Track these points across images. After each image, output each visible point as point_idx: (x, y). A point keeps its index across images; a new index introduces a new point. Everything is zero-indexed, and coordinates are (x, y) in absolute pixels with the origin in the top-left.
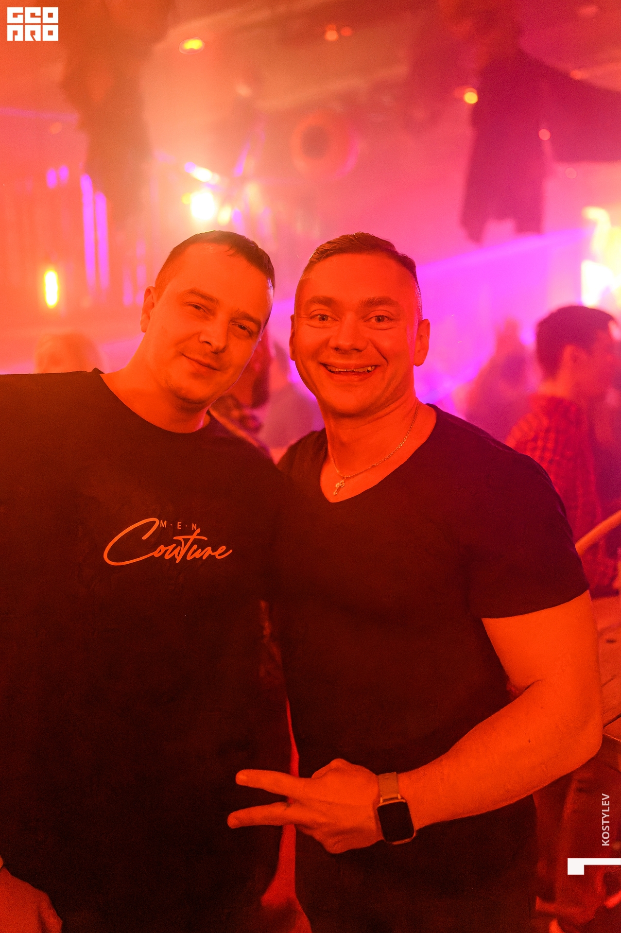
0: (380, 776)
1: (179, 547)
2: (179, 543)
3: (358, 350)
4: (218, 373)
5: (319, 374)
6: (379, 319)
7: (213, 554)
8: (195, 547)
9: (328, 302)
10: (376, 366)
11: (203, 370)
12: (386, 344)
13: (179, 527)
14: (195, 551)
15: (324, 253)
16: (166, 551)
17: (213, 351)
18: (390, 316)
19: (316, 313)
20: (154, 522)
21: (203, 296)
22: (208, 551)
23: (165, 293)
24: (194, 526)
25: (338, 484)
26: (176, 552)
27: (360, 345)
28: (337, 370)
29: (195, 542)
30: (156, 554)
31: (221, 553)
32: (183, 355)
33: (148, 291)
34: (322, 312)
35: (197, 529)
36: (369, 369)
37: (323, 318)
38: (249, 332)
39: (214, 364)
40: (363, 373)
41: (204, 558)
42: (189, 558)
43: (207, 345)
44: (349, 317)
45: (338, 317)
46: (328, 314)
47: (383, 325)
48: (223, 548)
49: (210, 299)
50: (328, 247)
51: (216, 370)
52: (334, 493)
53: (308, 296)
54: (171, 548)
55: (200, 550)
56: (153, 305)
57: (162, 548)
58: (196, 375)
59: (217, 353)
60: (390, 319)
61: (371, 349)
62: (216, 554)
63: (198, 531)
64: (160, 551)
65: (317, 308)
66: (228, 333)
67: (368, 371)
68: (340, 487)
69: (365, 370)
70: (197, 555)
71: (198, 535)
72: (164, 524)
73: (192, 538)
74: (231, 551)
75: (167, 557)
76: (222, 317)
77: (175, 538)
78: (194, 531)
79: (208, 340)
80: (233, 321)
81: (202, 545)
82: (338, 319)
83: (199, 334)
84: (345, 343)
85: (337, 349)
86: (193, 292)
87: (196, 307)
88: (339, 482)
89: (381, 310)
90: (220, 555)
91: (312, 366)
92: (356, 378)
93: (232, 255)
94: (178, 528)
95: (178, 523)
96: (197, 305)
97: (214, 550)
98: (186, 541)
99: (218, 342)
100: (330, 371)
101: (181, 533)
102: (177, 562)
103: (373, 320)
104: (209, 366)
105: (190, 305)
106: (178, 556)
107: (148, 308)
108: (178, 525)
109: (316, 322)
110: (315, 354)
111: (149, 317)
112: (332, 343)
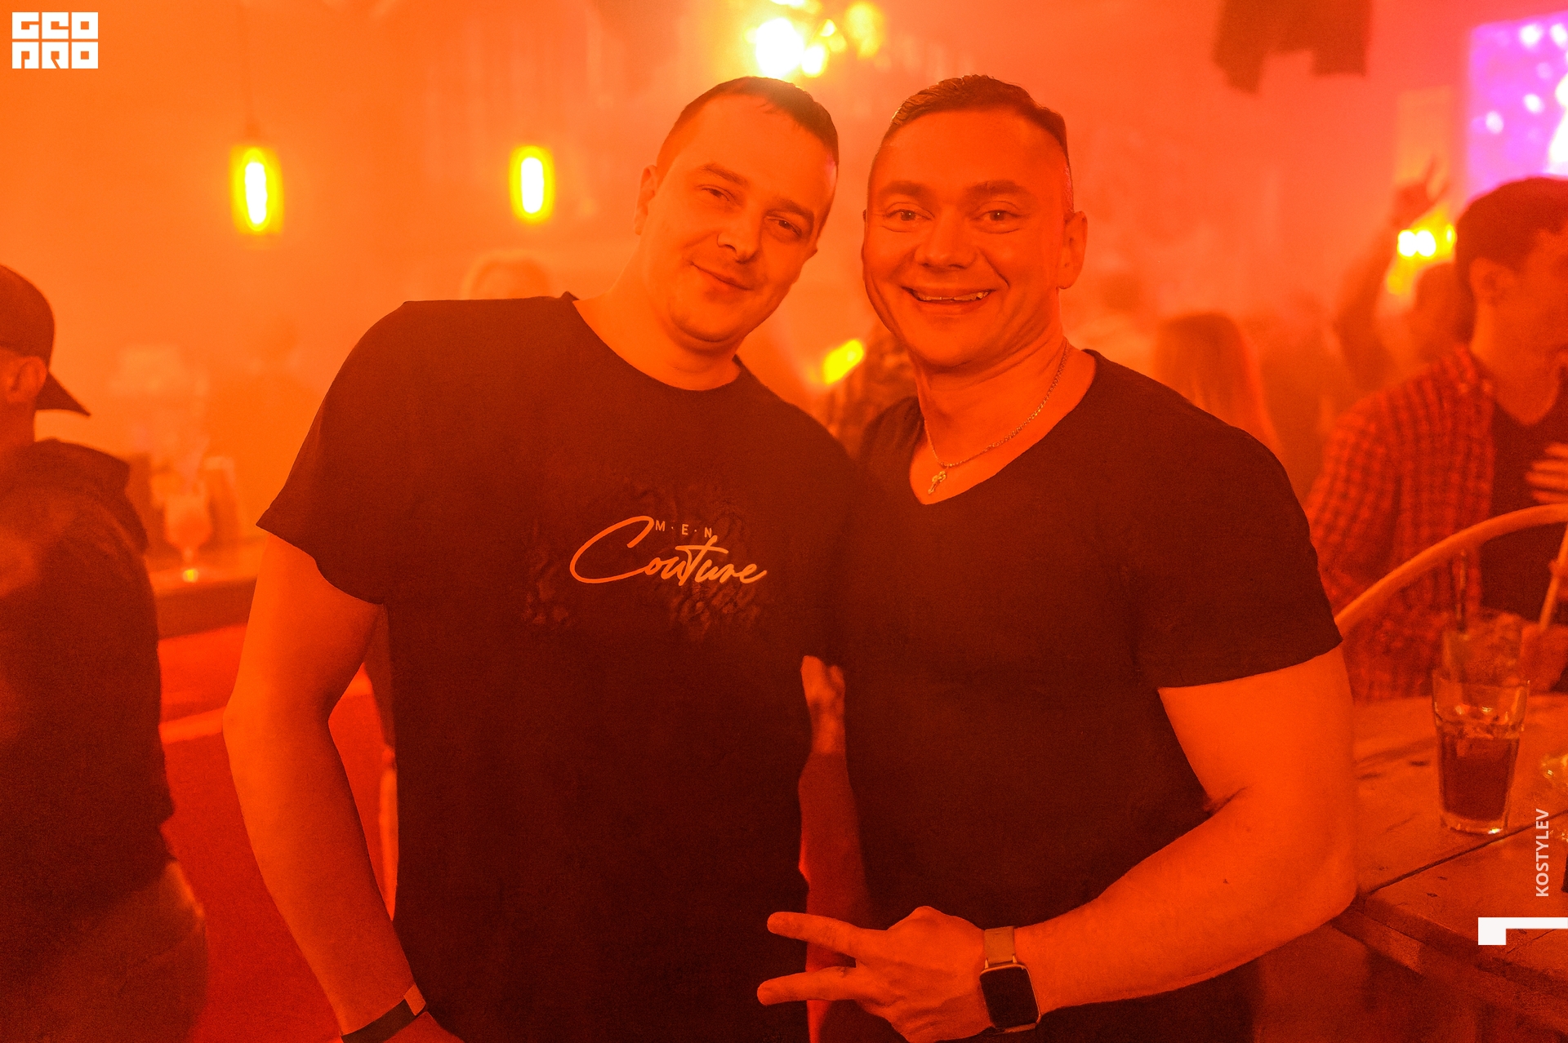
0: (988, 932)
1: (684, 563)
2: (683, 556)
3: (960, 267)
4: (748, 294)
5: (900, 305)
6: (997, 215)
7: (736, 575)
8: (709, 563)
9: (913, 190)
10: (990, 291)
11: (725, 287)
12: (1005, 255)
13: (685, 532)
14: (708, 570)
15: (913, 111)
16: (664, 566)
17: (737, 258)
18: (1014, 210)
19: (896, 208)
20: (646, 523)
21: (725, 175)
22: (729, 570)
23: (671, 170)
24: (708, 532)
25: (936, 477)
26: (679, 569)
27: (963, 257)
28: (928, 298)
29: (709, 555)
30: (648, 570)
31: (749, 574)
32: (692, 264)
33: (647, 172)
34: (905, 207)
35: (713, 535)
36: (980, 295)
37: (907, 215)
38: (795, 231)
39: (738, 278)
40: (970, 302)
41: (722, 580)
42: (699, 579)
43: (729, 250)
44: (948, 215)
45: (930, 214)
46: (914, 208)
47: (1002, 226)
48: (752, 568)
49: (735, 179)
50: (920, 102)
51: (746, 289)
52: (930, 491)
53: (885, 180)
54: (671, 562)
55: (716, 568)
56: (653, 193)
57: (658, 562)
58: (712, 295)
59: (746, 262)
60: (1015, 216)
61: (981, 263)
62: (741, 575)
63: (714, 539)
64: (655, 566)
65: (898, 201)
66: (762, 231)
67: (978, 299)
68: (939, 481)
69: (972, 297)
70: (712, 575)
71: (714, 545)
72: (662, 526)
73: (704, 549)
74: (765, 573)
75: (665, 576)
76: (753, 206)
77: (678, 548)
78: (708, 539)
79: (728, 241)
80: (770, 213)
81: (718, 561)
82: (930, 216)
83: (716, 234)
84: (937, 255)
85: (926, 265)
86: (709, 169)
87: (716, 193)
88: (937, 474)
89: (999, 202)
90: (746, 577)
91: (890, 292)
92: (957, 309)
93: (770, 112)
94: (683, 533)
95: (684, 525)
96: (717, 189)
97: (737, 570)
98: (695, 553)
99: (745, 247)
100: (919, 299)
101: (687, 541)
102: (681, 584)
103: (987, 218)
104: (730, 282)
105: (706, 189)
106: (682, 575)
107: (647, 197)
108: (683, 529)
109: (896, 223)
110: (895, 273)
111: (645, 212)
112: (920, 256)
